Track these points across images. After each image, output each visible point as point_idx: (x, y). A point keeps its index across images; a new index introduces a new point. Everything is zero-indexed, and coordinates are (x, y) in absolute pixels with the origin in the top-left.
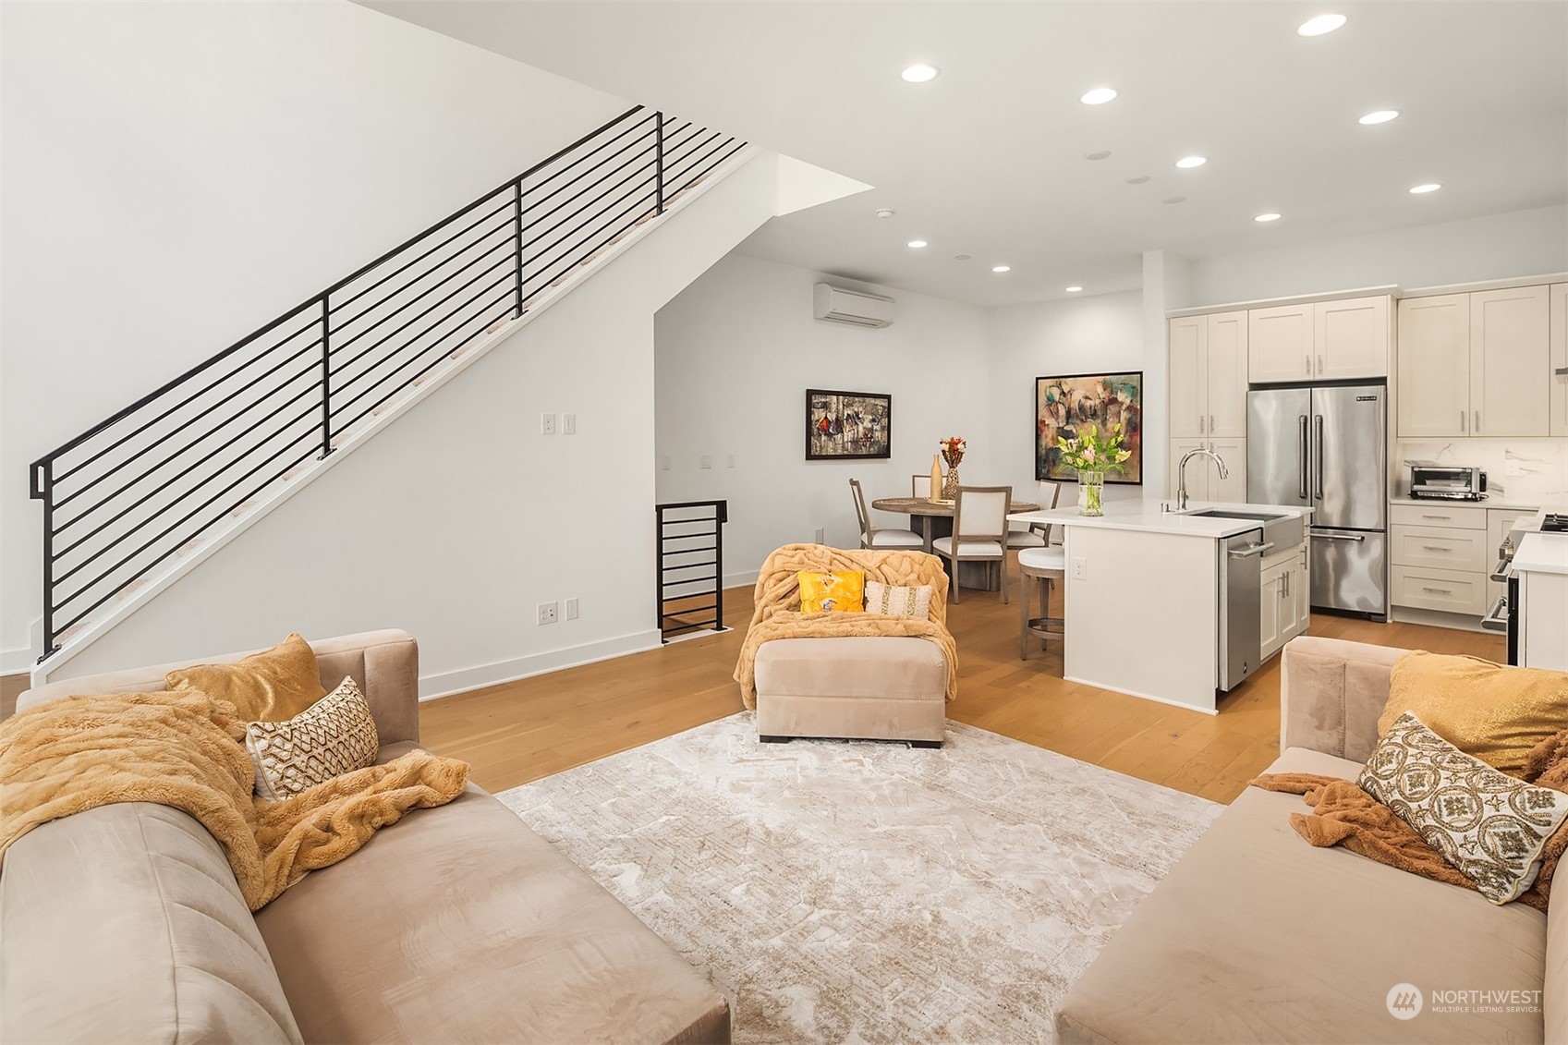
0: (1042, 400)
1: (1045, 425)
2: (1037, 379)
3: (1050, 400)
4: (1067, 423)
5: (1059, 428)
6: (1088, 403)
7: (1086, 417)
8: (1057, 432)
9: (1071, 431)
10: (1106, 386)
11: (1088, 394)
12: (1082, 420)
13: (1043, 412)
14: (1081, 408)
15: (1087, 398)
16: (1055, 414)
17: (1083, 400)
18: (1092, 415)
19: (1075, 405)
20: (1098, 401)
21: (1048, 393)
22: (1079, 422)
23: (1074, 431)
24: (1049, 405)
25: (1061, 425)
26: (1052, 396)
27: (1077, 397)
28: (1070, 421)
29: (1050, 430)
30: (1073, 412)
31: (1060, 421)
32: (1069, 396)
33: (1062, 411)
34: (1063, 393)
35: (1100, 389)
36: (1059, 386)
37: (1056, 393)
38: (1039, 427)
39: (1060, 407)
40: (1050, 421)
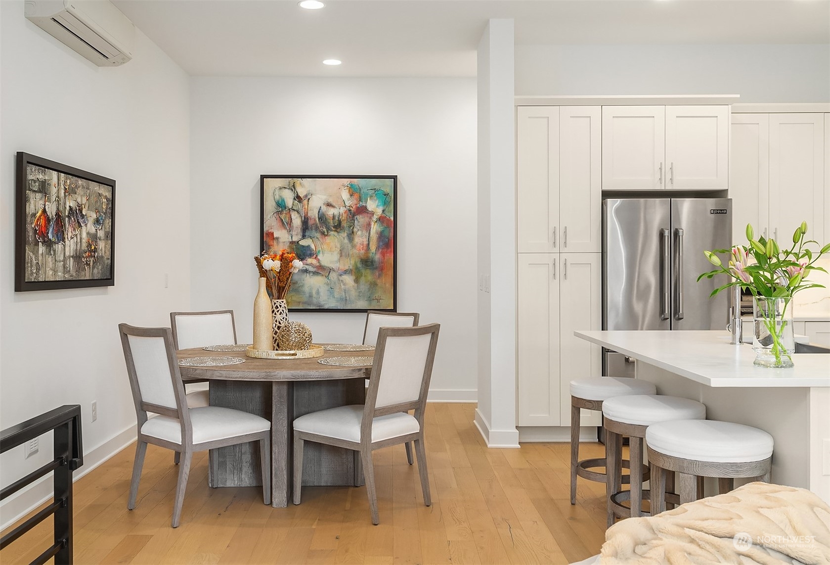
0: (270, 205)
1: (274, 239)
2: (263, 177)
3: (281, 206)
4: (304, 237)
5: (292, 243)
6: (331, 212)
7: (328, 229)
8: (290, 247)
9: (309, 247)
10: (353, 191)
11: (331, 200)
12: (323, 233)
13: (271, 222)
14: (322, 218)
15: (329, 205)
16: (287, 225)
17: (324, 208)
18: (335, 227)
19: (313, 214)
20: (342, 210)
21: (277, 197)
22: (318, 235)
23: (313, 247)
24: (279, 213)
25: (295, 239)
26: (283, 200)
27: (315, 205)
28: (307, 234)
29: (281, 245)
30: (310, 222)
31: (294, 233)
32: (305, 202)
33: (297, 221)
34: (298, 198)
35: (345, 195)
36: (293, 188)
37: (288, 198)
38: (265, 241)
39: (294, 215)
40: (281, 234)
